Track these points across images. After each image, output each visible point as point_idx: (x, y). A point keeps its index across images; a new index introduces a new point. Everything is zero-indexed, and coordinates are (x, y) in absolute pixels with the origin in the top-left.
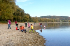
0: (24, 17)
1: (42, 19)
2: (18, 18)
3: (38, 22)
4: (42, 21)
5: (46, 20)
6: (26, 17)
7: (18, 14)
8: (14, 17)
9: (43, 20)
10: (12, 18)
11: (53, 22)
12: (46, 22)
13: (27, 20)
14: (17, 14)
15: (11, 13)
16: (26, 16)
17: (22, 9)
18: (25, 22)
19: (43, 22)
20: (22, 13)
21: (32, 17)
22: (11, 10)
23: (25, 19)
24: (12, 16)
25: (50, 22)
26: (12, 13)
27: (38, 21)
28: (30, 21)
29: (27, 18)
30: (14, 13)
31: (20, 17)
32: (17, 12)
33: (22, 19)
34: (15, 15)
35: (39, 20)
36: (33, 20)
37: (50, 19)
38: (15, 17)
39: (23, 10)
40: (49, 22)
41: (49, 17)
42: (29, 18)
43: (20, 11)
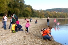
0: (24, 10)
1: (49, 13)
2: (14, 11)
3: (45, 17)
4: (50, 16)
5: (55, 14)
6: (26, 11)
7: (15, 6)
8: (9, 10)
9: (51, 15)
10: (6, 11)
11: (64, 17)
12: (55, 17)
13: (28, 14)
14: (13, 5)
15: (4, 3)
16: (27, 8)
18: (25, 17)
19: (51, 17)
20: (21, 4)
21: (35, 10)
23: (26, 12)
24: (5, 7)
25: (60, 17)
26: (6, 3)
28: (33, 16)
29: (29, 12)
30: (9, 3)
31: (18, 10)
32: (14, 3)
33: (21, 13)
34: (10, 7)
35: (45, 14)
36: (37, 15)
37: (60, 13)
38: (11, 9)
40: (59, 17)
41: (59, 10)
42: (30, 11)
43: (18, 1)
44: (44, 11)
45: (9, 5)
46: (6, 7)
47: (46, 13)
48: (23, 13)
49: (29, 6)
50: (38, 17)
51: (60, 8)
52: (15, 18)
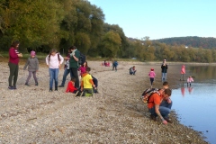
0: (103, 37)
1: (167, 49)
2: (77, 40)
3: (155, 60)
4: (168, 56)
5: (184, 52)
6: (108, 40)
7: (79, 27)
8: (62, 36)
9: (172, 54)
10: (55, 40)
11: (206, 60)
12: (183, 60)
13: (113, 49)
14: (73, 24)
15: (50, 18)
16: (111, 34)
17: (94, 8)
18: (103, 56)
19: (172, 60)
20: (95, 22)
21: (131, 39)
22: (50, 8)
23: (107, 44)
25: (197, 61)
26: (55, 19)
27: (153, 56)
28: (124, 54)
29: (115, 44)
30: (62, 18)
31: (87, 38)
32: (76, 19)
33: (95, 47)
34: (67, 29)
35: (157, 52)
36: (136, 53)
37: (196, 49)
38: (67, 35)
39: (99, 11)
40: (193, 60)
41: (195, 41)
42: (119, 41)
43: (87, 14)
44: (156, 43)
45: (64, 24)
46: (56, 28)
47: (159, 49)
48: (100, 47)
49: (116, 29)
50: (139, 58)
51: (195, 37)
52: (77, 60)
